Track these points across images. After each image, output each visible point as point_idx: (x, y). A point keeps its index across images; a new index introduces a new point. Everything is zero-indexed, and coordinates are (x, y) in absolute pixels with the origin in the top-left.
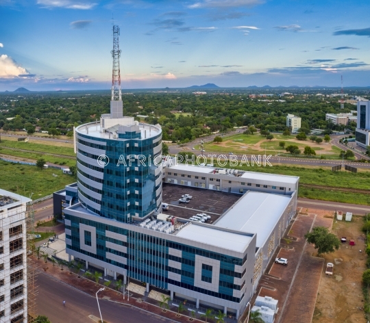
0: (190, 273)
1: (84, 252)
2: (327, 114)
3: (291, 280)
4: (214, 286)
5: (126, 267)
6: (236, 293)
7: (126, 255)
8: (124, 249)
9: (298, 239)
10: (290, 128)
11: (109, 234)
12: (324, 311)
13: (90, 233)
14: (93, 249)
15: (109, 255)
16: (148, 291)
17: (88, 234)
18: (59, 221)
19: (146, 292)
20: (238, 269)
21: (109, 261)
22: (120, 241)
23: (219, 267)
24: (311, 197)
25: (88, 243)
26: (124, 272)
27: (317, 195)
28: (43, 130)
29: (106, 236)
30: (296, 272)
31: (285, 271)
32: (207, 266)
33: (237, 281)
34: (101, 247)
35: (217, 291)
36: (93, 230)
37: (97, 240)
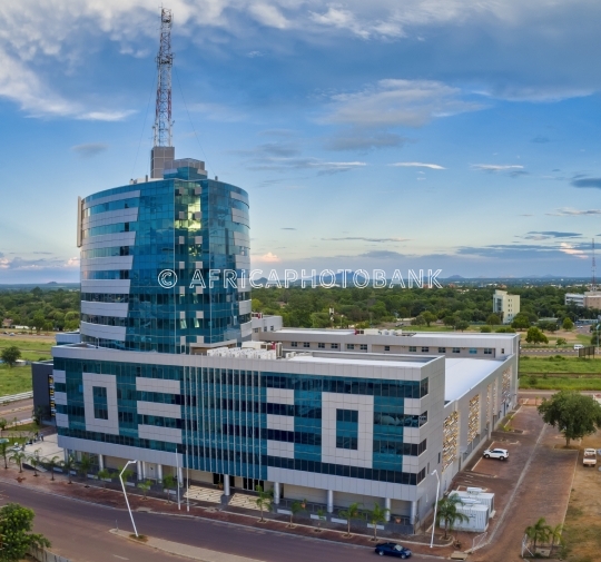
0: (311, 435)
1: (93, 436)
2: (568, 295)
3: (517, 478)
4: (363, 456)
5: (181, 448)
6: (409, 464)
7: (179, 424)
8: (174, 411)
9: (524, 432)
10: (500, 315)
11: (143, 384)
12: (586, 509)
13: (105, 389)
14: (111, 425)
15: (144, 431)
16: (228, 493)
17: (100, 393)
18: (46, 423)
19: (223, 496)
20: (411, 406)
21: (146, 444)
22: (166, 395)
23: (371, 409)
24: (543, 385)
25: (102, 413)
26: (176, 460)
27: (554, 383)
28: (18, 323)
29: (138, 388)
30: (526, 468)
31: (505, 468)
32: (347, 412)
33: (410, 435)
34: (128, 417)
35: (369, 465)
36: (109, 382)
37: (119, 403)
